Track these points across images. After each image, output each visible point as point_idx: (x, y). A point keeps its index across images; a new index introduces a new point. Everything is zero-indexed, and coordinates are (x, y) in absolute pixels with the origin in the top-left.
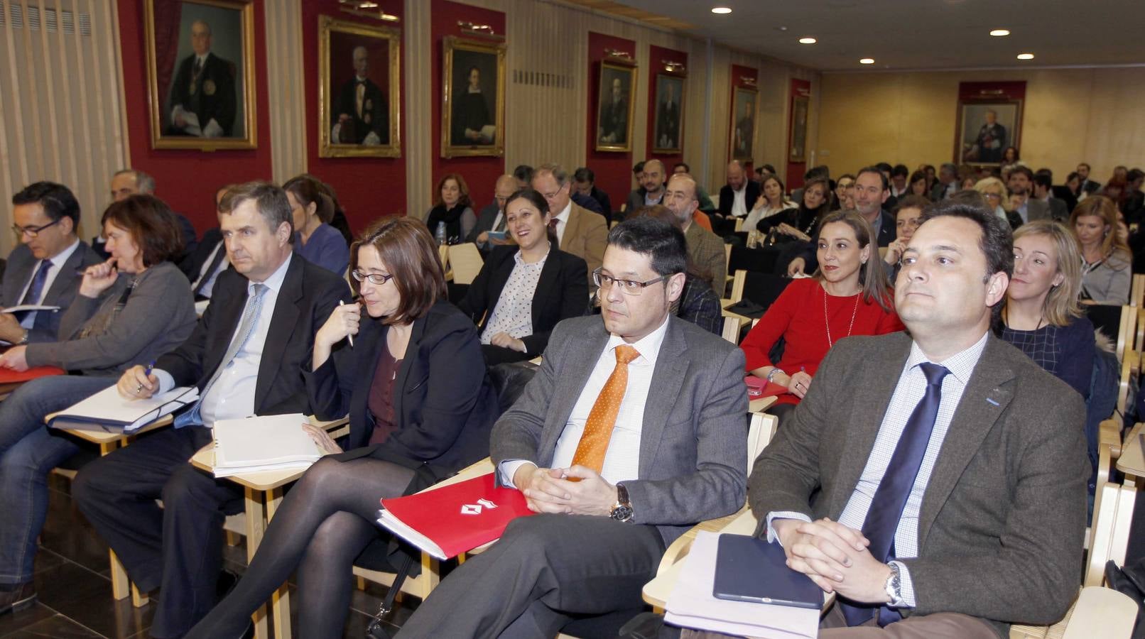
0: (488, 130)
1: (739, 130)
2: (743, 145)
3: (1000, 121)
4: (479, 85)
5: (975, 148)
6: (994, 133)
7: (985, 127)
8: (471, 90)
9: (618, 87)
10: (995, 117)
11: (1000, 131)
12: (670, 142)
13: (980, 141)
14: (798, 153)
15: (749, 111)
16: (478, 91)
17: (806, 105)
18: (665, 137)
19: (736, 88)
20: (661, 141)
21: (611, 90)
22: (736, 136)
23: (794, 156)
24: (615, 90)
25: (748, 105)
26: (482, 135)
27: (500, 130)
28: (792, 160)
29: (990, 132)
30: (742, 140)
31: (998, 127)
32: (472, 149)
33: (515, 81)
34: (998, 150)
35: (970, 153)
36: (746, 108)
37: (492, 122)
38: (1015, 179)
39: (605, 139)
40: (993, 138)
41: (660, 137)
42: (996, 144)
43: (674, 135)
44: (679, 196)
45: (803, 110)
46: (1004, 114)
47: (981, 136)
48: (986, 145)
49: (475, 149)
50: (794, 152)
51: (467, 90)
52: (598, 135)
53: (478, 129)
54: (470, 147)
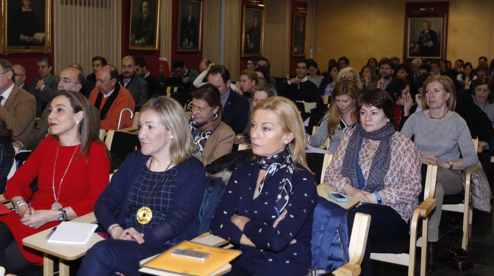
0: (39, 36)
1: (248, 36)
2: (252, 46)
3: (432, 28)
4: (30, 6)
5: (417, 46)
6: (429, 36)
7: (423, 32)
8: (24, 9)
9: (146, 7)
10: (429, 25)
11: (433, 35)
12: (191, 43)
13: (420, 42)
14: (298, 50)
15: (256, 23)
16: (30, 10)
17: (304, 19)
18: (187, 40)
19: (244, 8)
20: (184, 43)
21: (141, 9)
22: (246, 39)
23: (295, 53)
24: (144, 9)
25: (256, 19)
26: (34, 39)
27: (49, 37)
28: (294, 55)
29: (426, 36)
30: (251, 42)
31: (432, 32)
32: (25, 48)
33: (61, 3)
34: (432, 47)
35: (414, 50)
36: (254, 21)
37: (43, 30)
38: (383, 68)
39: (137, 41)
40: (429, 40)
41: (182, 40)
42: (431, 43)
43: (194, 38)
44: (66, 81)
45: (302, 22)
46: (436, 23)
47: (421, 38)
48: (425, 44)
49: (29, 48)
50: (296, 50)
51: (21, 9)
52: (131, 39)
53: (31, 35)
54: (24, 47)
